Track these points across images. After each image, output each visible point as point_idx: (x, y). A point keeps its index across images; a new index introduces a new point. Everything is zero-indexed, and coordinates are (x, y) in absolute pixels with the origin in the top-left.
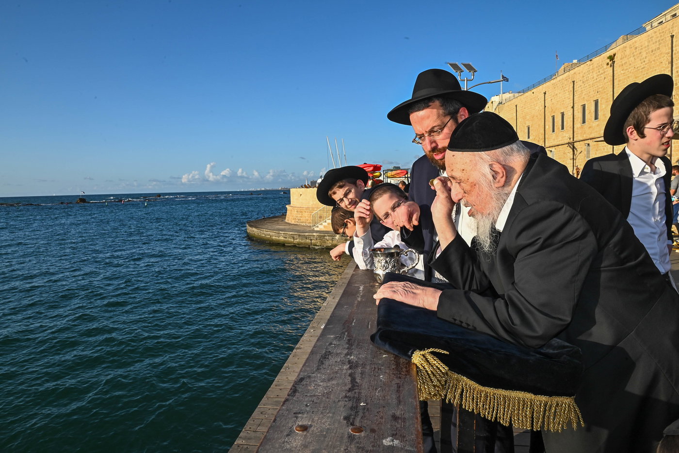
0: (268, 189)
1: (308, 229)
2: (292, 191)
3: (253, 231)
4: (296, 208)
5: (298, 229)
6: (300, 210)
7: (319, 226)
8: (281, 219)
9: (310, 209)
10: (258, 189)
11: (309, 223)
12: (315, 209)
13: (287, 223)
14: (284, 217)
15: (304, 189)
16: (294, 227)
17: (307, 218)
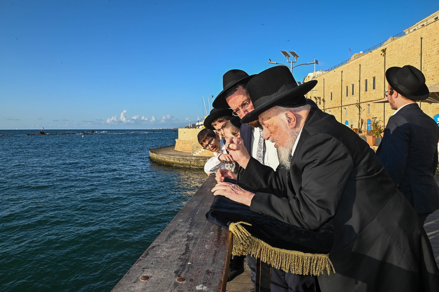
0: (164, 128)
1: (189, 155)
2: (180, 130)
3: (154, 155)
4: (182, 141)
5: (182, 154)
6: (185, 143)
7: (196, 153)
8: (172, 148)
9: (191, 142)
10: (158, 129)
11: (190, 151)
12: (194, 142)
13: (175, 151)
14: (173, 146)
15: (187, 129)
16: (180, 154)
17: (188, 148)
